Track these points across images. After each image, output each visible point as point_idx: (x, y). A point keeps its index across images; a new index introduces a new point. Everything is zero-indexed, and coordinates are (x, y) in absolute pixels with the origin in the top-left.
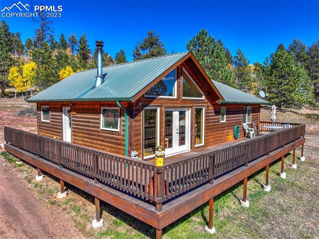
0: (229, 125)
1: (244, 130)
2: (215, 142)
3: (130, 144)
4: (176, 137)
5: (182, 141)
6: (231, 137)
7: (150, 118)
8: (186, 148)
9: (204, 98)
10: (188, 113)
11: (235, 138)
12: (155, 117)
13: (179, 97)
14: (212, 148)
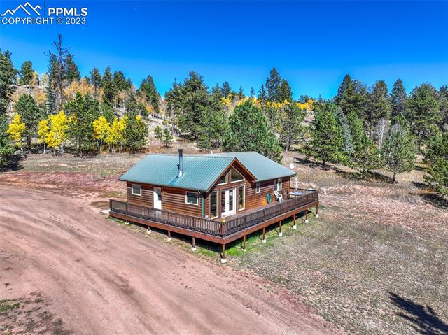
0: (263, 194)
1: (275, 197)
2: (253, 207)
3: (205, 212)
4: (227, 206)
5: (231, 208)
6: (264, 202)
7: (214, 197)
8: (233, 212)
9: (244, 179)
10: (234, 191)
11: (268, 202)
12: (215, 196)
13: (229, 183)
14: (250, 211)
